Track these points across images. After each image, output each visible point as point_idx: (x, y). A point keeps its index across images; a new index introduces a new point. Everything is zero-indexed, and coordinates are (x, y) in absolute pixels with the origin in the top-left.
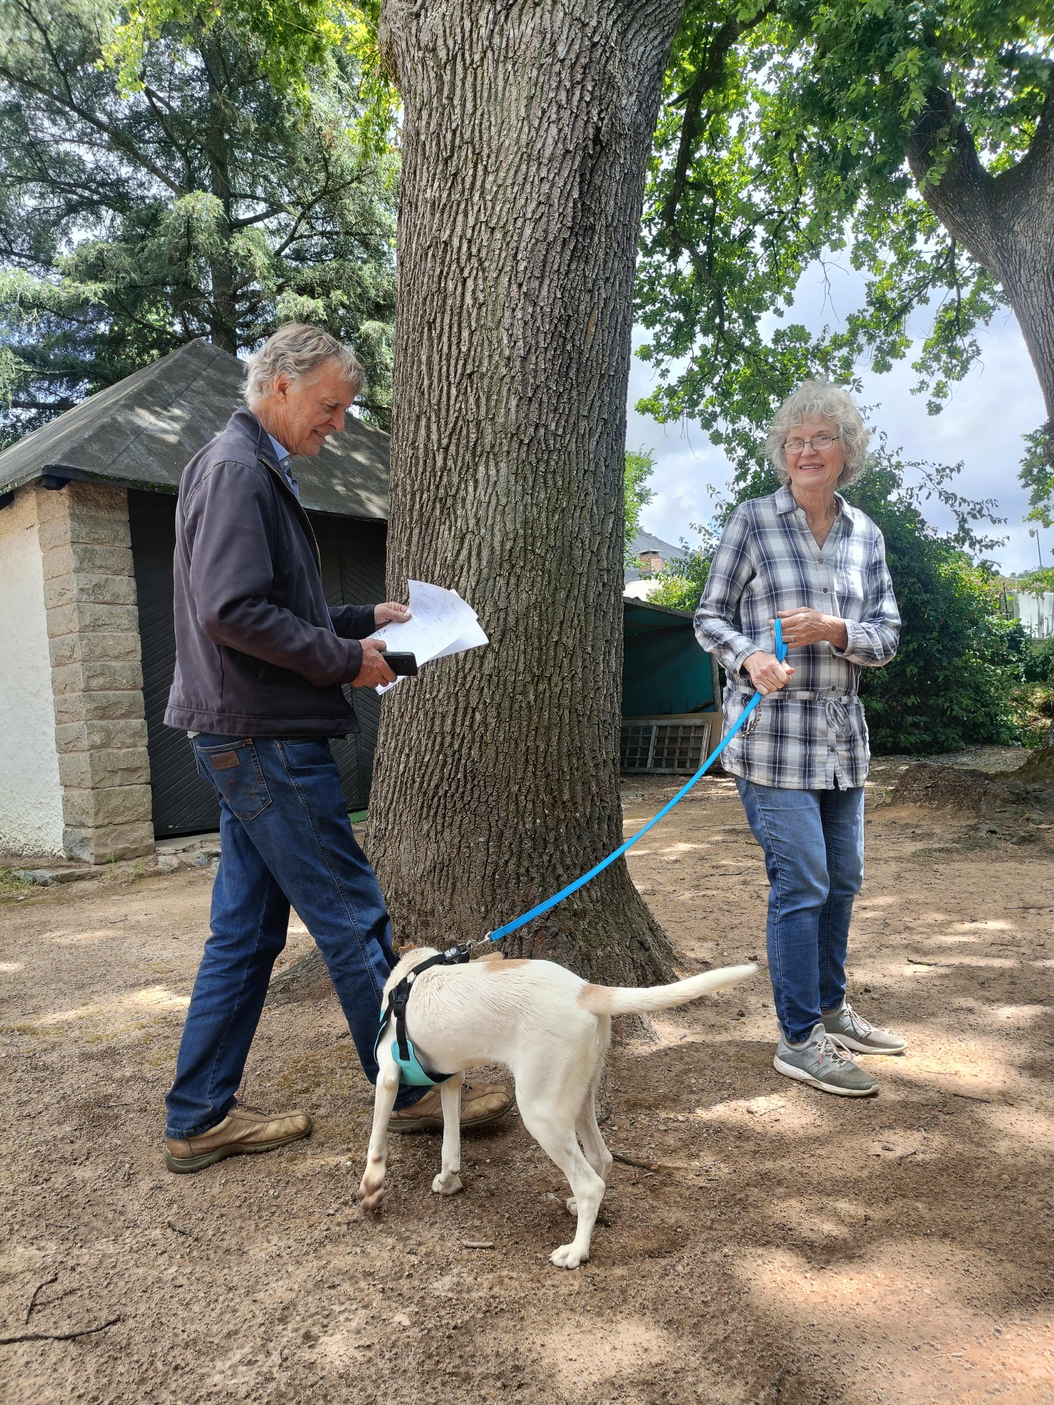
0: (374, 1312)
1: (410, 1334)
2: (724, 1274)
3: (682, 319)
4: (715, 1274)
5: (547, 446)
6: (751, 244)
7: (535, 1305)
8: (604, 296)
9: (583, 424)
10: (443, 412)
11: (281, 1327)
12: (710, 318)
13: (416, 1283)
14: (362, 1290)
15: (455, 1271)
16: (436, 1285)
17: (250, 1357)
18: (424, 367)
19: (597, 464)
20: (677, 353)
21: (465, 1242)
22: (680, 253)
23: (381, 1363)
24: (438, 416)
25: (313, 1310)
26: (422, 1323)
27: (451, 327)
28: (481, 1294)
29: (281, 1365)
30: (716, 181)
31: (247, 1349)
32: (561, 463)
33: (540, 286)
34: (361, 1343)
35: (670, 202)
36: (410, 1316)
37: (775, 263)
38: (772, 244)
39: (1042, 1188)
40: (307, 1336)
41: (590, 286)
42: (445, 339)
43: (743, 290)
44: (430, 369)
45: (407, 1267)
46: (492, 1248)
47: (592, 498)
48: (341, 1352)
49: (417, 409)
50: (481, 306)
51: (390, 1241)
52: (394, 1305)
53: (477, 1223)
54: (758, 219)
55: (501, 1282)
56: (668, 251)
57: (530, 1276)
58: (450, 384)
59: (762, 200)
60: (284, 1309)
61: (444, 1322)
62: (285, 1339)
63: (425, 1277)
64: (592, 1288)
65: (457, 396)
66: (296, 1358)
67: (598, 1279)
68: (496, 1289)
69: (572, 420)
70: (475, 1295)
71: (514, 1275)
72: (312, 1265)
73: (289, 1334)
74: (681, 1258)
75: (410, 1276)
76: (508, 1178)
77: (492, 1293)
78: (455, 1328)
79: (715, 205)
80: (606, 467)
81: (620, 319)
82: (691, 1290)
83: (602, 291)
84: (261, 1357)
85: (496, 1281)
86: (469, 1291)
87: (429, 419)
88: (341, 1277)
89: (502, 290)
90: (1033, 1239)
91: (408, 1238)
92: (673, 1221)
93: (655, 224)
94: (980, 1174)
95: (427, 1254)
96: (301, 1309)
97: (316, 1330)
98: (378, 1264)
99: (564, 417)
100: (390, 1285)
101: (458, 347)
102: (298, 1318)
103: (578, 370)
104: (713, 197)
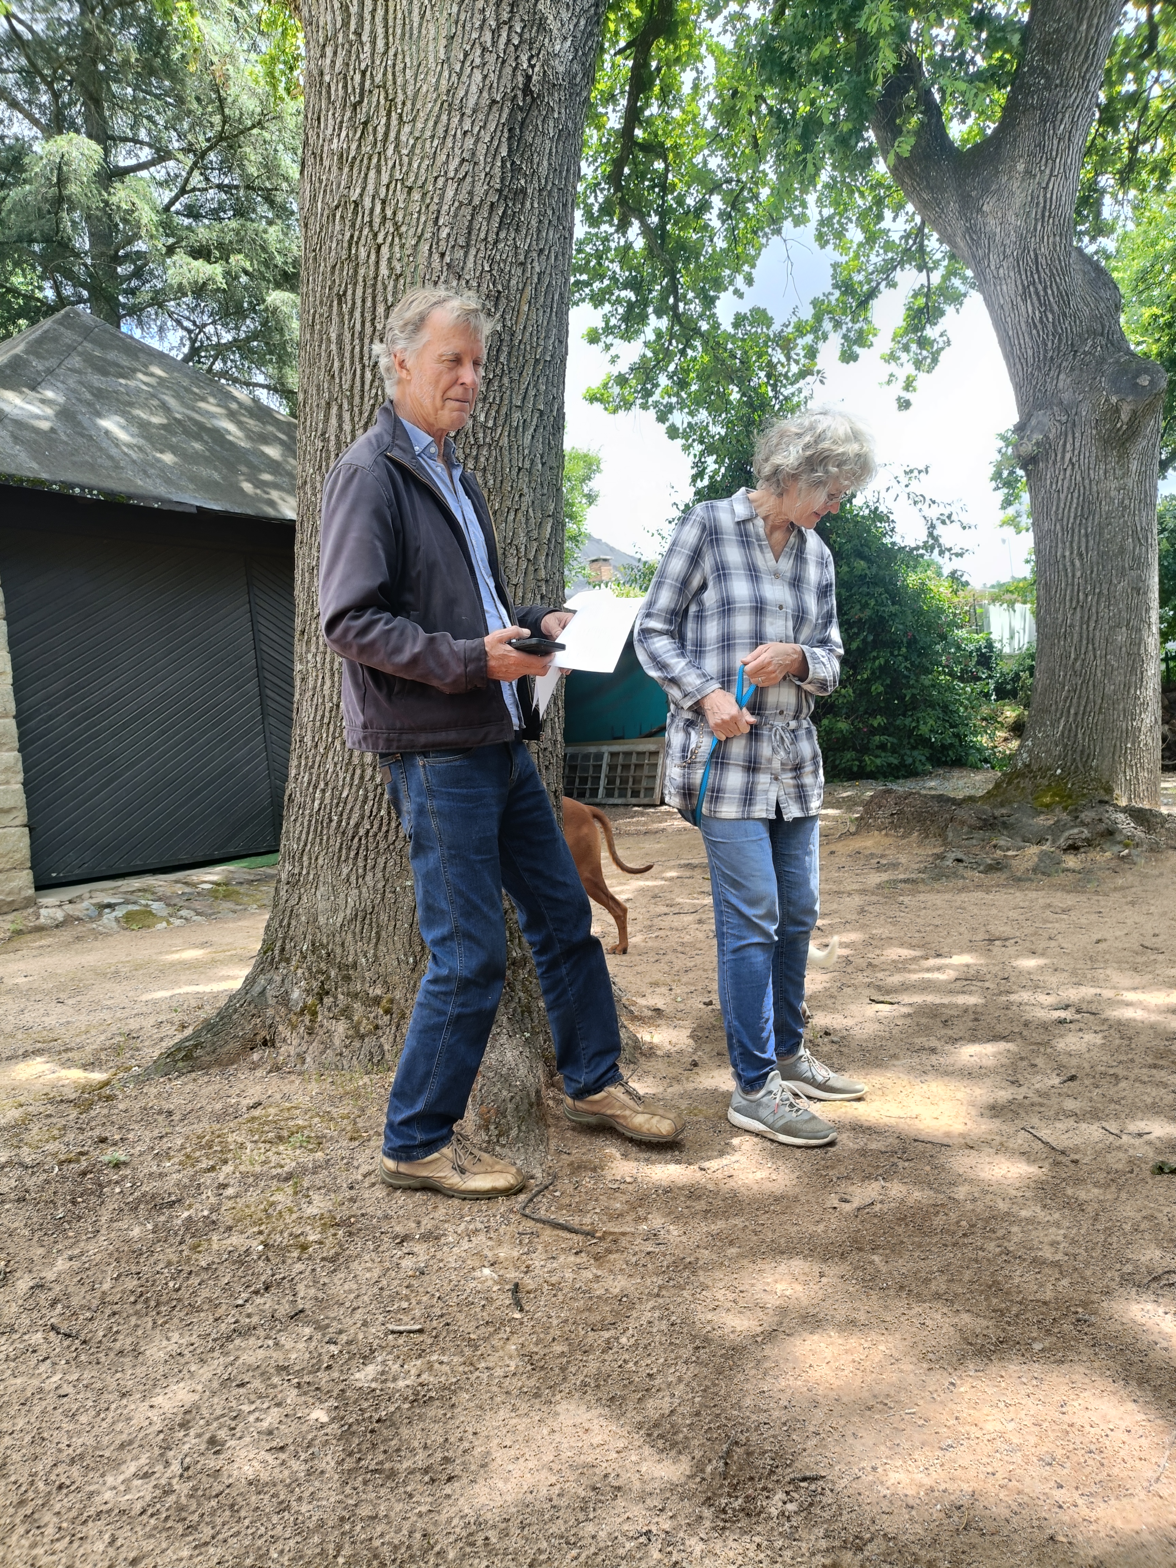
0: (288, 1410)
1: (329, 1431)
2: (671, 1343)
3: (633, 299)
4: (661, 1344)
5: (476, 439)
6: (707, 216)
7: (467, 1391)
8: (537, 269)
9: (516, 415)
10: (357, 400)
11: (182, 1433)
12: (664, 298)
13: (336, 1375)
14: (275, 1386)
15: (379, 1359)
16: (357, 1375)
17: (146, 1469)
18: (333, 347)
19: (532, 462)
20: (628, 336)
21: (391, 1327)
22: (630, 224)
23: (295, 1465)
24: (351, 404)
25: (219, 1412)
26: (342, 1418)
27: (364, 301)
28: (408, 1382)
29: (181, 1476)
30: (669, 143)
31: (143, 1460)
32: (492, 460)
33: (466, 254)
34: (274, 1444)
35: (618, 164)
36: (329, 1411)
37: (733, 239)
38: (730, 217)
39: (1000, 1233)
40: (212, 1441)
41: (522, 258)
42: (357, 314)
43: (699, 267)
44: (341, 349)
45: (326, 1358)
46: (421, 1331)
47: (527, 499)
48: (251, 1456)
49: (326, 395)
50: (398, 277)
51: (307, 1331)
52: (311, 1400)
53: (405, 1305)
54: (715, 188)
55: (430, 1367)
56: (616, 222)
57: (462, 1360)
58: (364, 366)
59: (719, 166)
60: (185, 1413)
61: (366, 1415)
62: (187, 1446)
63: (345, 1367)
64: (529, 1367)
65: (373, 381)
66: (199, 1466)
67: (536, 1357)
68: (425, 1376)
69: (504, 410)
70: (401, 1384)
71: (445, 1359)
72: (217, 1363)
73: (192, 1440)
74: (626, 1330)
75: (329, 1367)
76: (439, 1255)
77: (420, 1380)
78: (378, 1421)
79: (667, 170)
80: (543, 464)
81: (556, 297)
82: (636, 1363)
83: (536, 264)
84: (159, 1468)
85: (425, 1367)
86: (395, 1380)
87: (341, 407)
88: (251, 1374)
89: (422, 259)
90: (990, 1287)
91: (328, 1326)
92: (617, 1290)
93: (602, 190)
94: (938, 1221)
95: (349, 1343)
96: (205, 1412)
97: (222, 1434)
98: (294, 1356)
99: (495, 407)
100: (306, 1379)
101: (373, 324)
102: (202, 1422)
103: (509, 353)
104: (665, 160)
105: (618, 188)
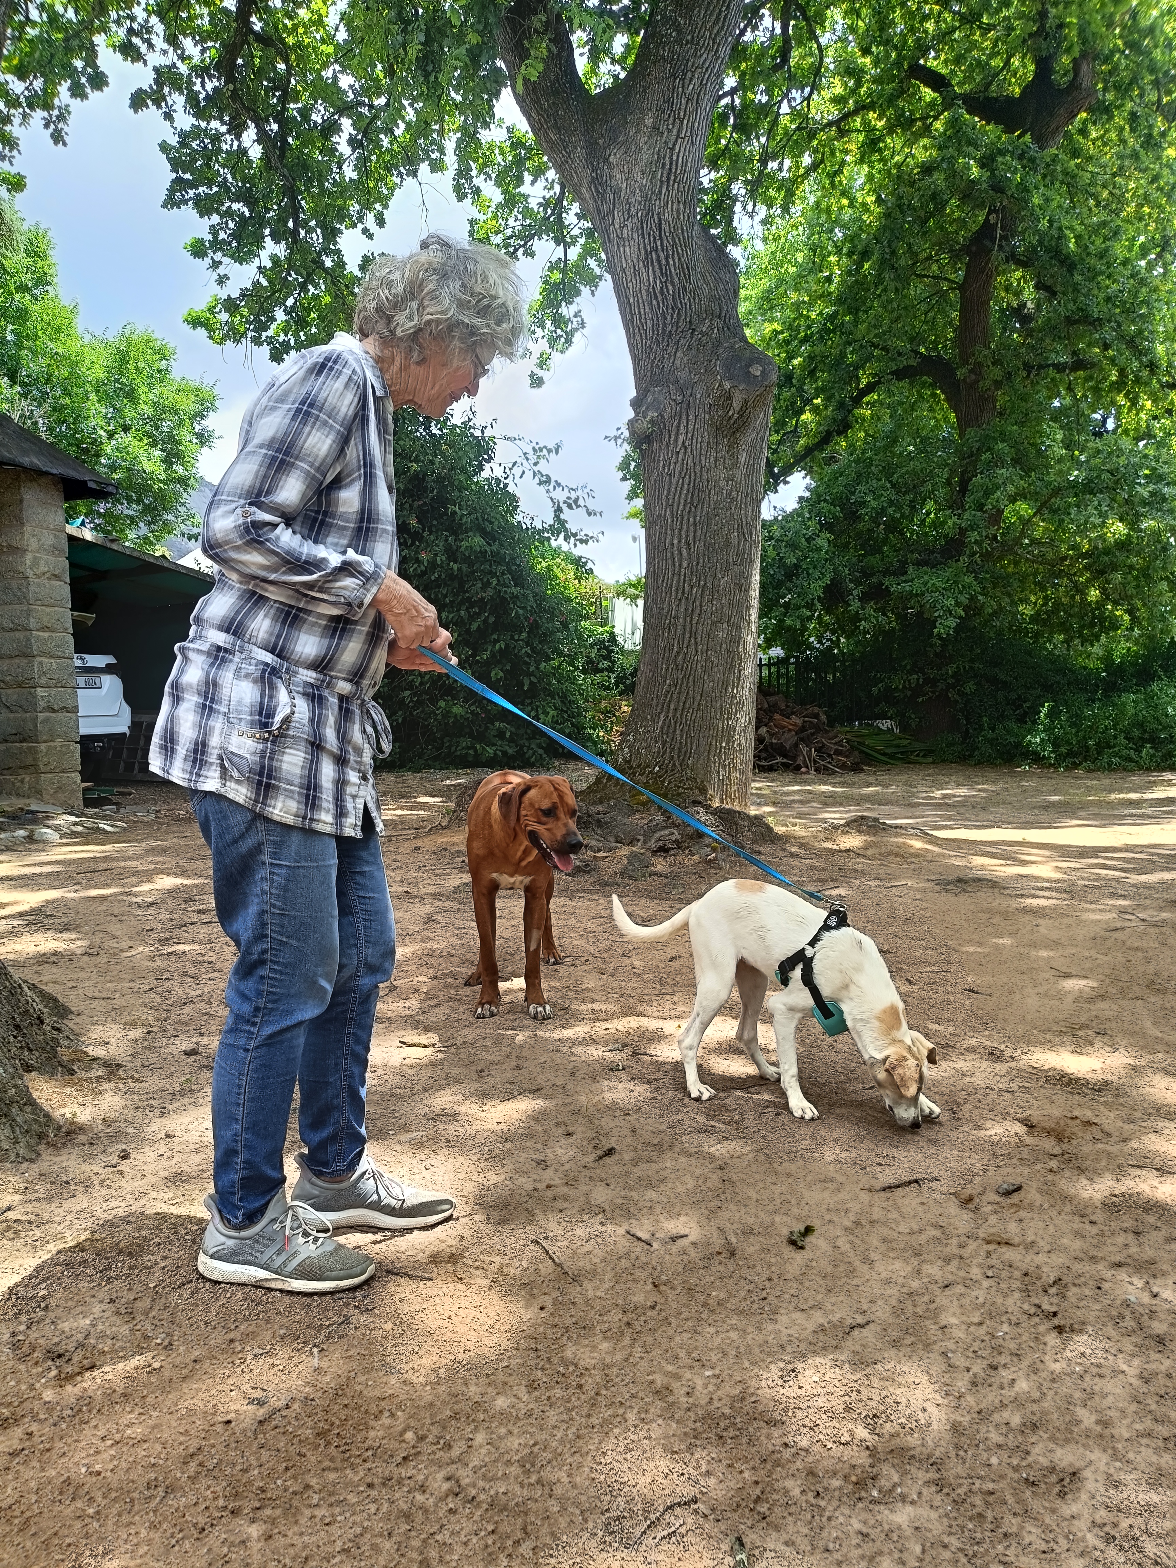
3: (247, 214)
6: (335, 139)
12: (282, 219)
20: (241, 257)
22: (245, 127)
30: (291, 41)
35: (230, 52)
37: (364, 171)
38: (361, 145)
43: (323, 191)
54: (345, 109)
56: (228, 119)
79: (289, 73)
93: (211, 77)
104: (286, 61)
105: (230, 79)
